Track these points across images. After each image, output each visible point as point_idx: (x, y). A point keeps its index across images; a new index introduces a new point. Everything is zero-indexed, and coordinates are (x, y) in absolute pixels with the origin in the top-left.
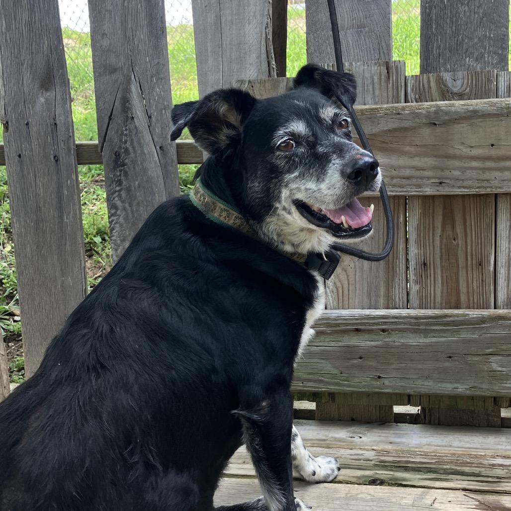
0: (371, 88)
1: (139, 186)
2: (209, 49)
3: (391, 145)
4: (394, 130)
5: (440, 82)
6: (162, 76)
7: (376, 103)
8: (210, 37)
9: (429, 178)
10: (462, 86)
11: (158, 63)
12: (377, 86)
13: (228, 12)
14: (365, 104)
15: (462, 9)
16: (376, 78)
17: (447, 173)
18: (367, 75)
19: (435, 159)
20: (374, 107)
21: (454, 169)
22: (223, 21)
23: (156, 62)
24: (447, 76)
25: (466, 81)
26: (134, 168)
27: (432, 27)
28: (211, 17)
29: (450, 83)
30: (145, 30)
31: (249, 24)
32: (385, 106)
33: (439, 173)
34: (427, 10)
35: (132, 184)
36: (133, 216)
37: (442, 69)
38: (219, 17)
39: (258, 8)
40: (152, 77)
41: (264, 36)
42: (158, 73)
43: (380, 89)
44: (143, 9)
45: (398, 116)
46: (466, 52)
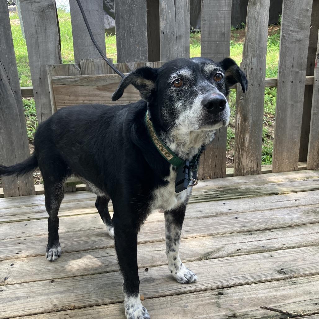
0: (101, 68)
1: (6, 107)
2: (34, 53)
3: (111, 89)
4: (112, 84)
5: (126, 66)
6: (13, 63)
7: (103, 74)
8: (33, 48)
9: (125, 100)
10: (134, 67)
11: (11, 58)
12: (103, 67)
13: (41, 38)
14: (99, 74)
15: (131, 40)
16: (103, 64)
17: (132, 99)
18: (100, 63)
19: (127, 94)
20: (104, 75)
21: (134, 97)
22: (39, 42)
23: (11, 57)
24: (129, 64)
25: (135, 66)
26: (4, 100)
27: (121, 46)
28: (34, 40)
29: (130, 66)
30: (5, 44)
31: (50, 43)
32: (108, 75)
33: (129, 99)
34: (119, 40)
35: (3, 107)
36: (4, 119)
37: (125, 61)
38: (37, 40)
39: (54, 38)
40: (9, 63)
41: (57, 48)
42: (12, 62)
43: (105, 68)
44: (3, 35)
45: (113, 79)
46: (133, 55)
